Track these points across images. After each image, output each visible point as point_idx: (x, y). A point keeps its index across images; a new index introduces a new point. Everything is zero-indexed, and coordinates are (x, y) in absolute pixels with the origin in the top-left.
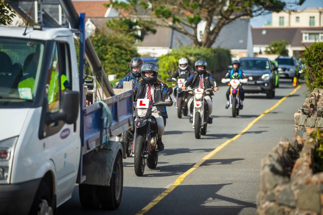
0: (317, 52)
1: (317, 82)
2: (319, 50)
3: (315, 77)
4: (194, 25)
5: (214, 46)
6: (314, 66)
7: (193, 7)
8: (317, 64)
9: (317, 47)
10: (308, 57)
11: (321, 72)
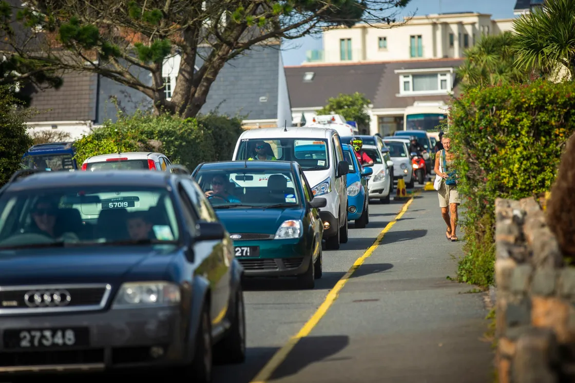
0: (486, 110)
1: (488, 184)
2: (489, 106)
3: (484, 173)
4: (152, 65)
5: (205, 112)
6: (479, 144)
7: (149, 20)
8: (486, 141)
9: (484, 100)
10: (462, 125)
11: (499, 160)
